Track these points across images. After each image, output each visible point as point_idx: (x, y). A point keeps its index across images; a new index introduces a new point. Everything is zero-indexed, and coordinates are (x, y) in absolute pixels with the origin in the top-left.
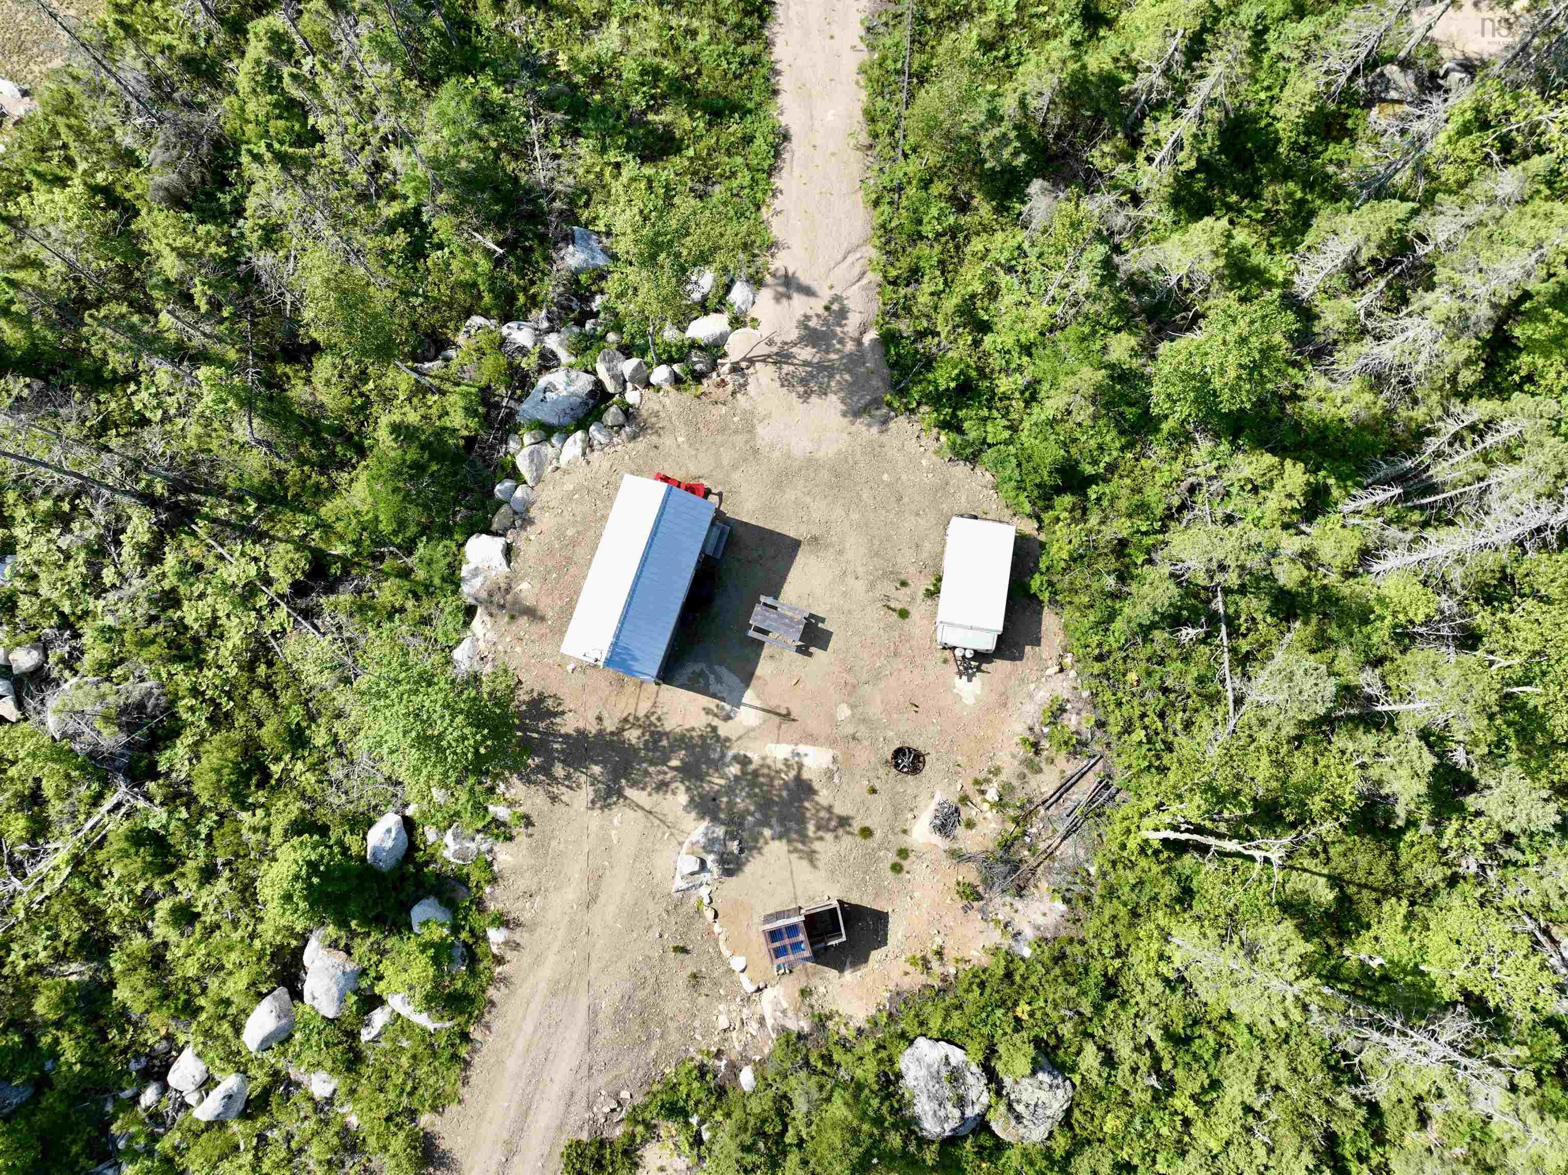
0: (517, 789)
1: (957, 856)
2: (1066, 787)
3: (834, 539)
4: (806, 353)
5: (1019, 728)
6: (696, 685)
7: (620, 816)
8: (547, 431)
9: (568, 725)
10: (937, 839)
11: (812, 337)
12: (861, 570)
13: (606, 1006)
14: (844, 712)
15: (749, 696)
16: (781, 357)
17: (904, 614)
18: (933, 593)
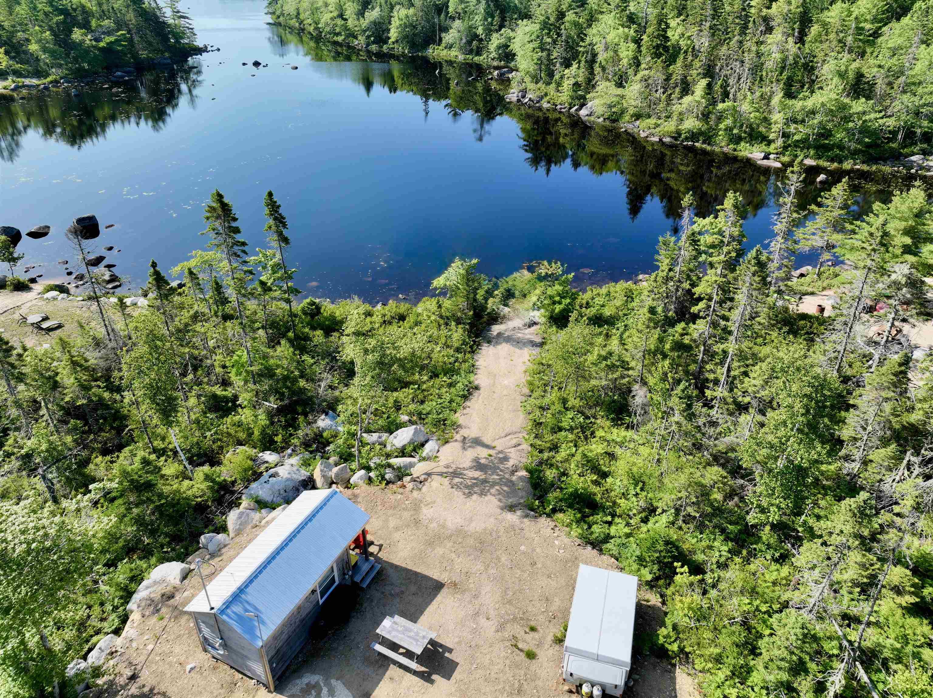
3: (472, 586)
4: (474, 474)
8: (261, 505)
11: (480, 467)
12: (492, 613)
16: (456, 474)
17: (531, 655)
18: (559, 640)
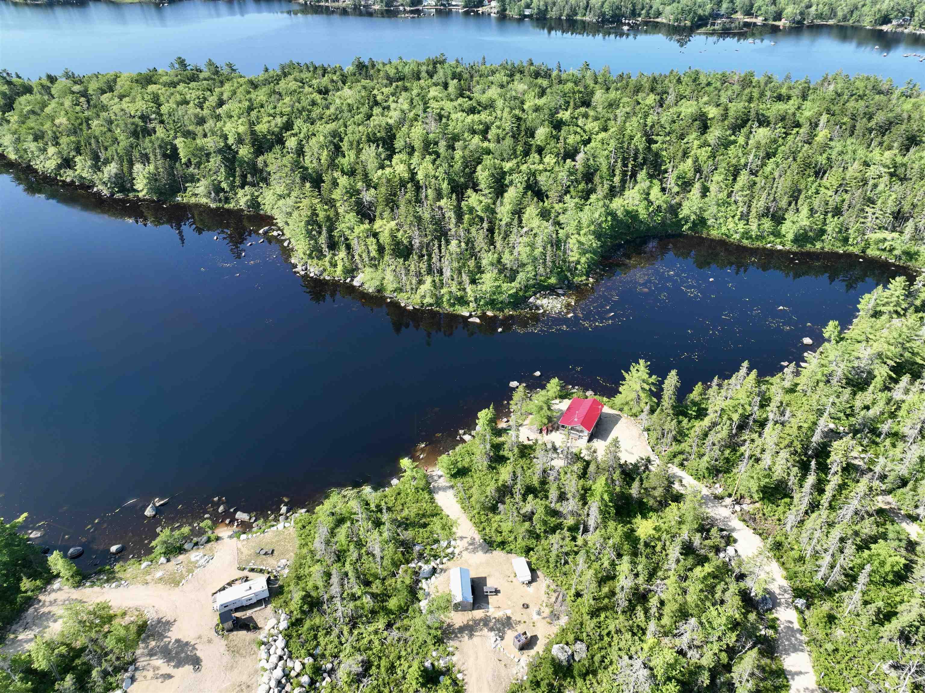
0: (451, 643)
1: (544, 618)
2: (557, 598)
3: (492, 574)
4: (471, 547)
5: (543, 592)
6: (479, 608)
7: (475, 639)
8: (427, 579)
9: (457, 626)
10: (538, 617)
11: (471, 544)
12: (500, 577)
13: (490, 679)
14: (509, 603)
15: (490, 606)
16: (467, 549)
17: (512, 581)
18: (515, 576)
